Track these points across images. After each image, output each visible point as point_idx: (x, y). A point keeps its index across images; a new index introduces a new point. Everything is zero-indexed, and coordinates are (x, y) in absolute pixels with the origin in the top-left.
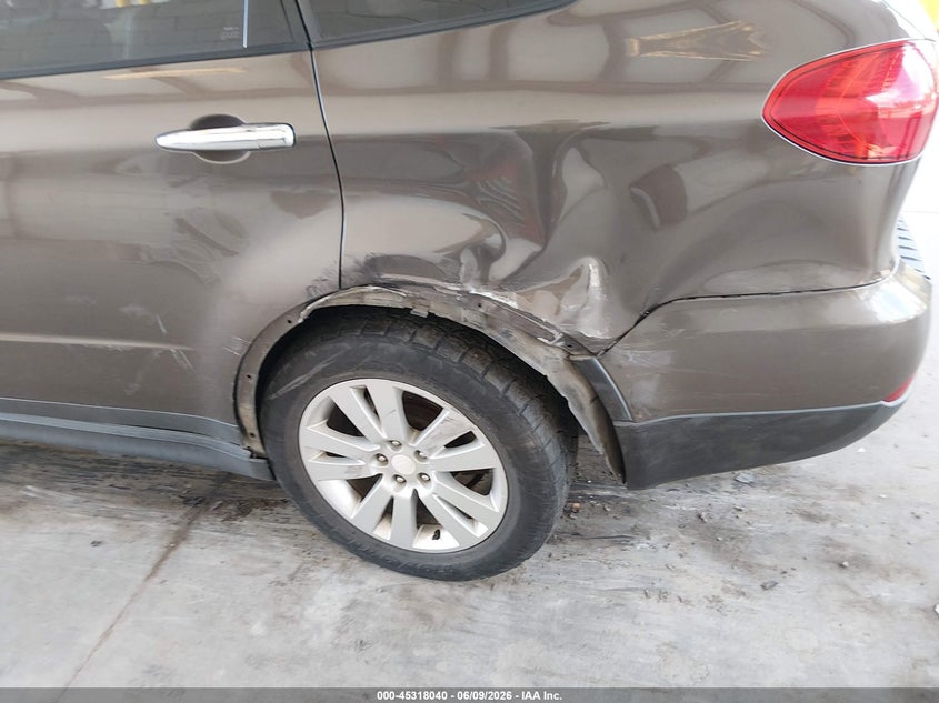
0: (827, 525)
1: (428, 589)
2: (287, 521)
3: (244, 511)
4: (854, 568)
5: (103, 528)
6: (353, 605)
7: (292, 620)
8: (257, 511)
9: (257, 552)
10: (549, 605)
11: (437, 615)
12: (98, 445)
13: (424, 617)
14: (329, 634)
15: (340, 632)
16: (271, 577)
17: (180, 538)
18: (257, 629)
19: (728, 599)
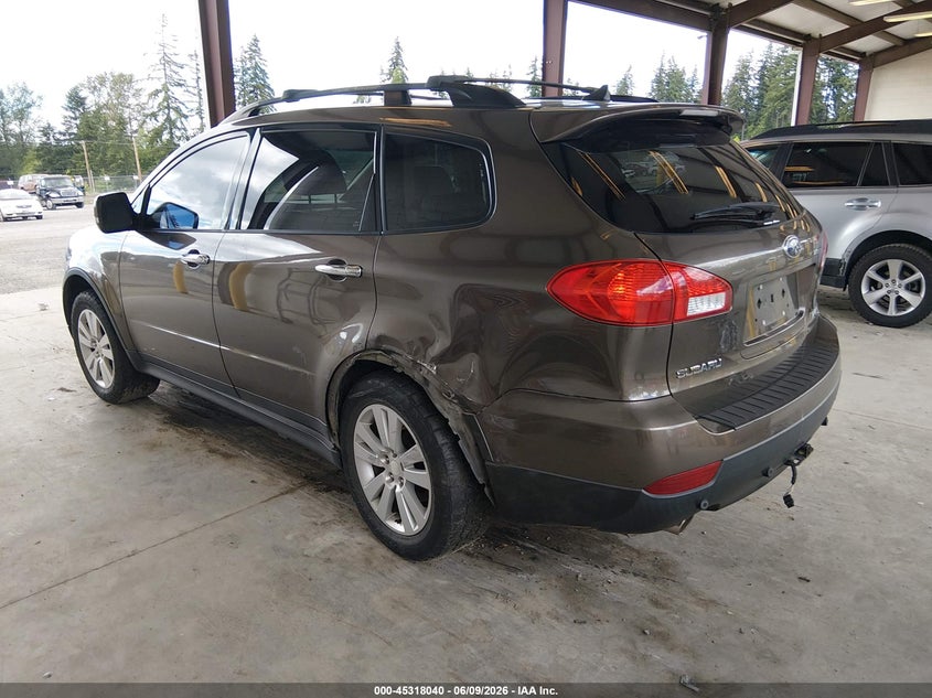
0: (664, 611)
1: (382, 550)
2: (344, 500)
3: (327, 490)
4: (652, 637)
5: (261, 477)
6: (341, 543)
7: (308, 539)
8: (334, 492)
9: (318, 508)
10: (437, 580)
11: (375, 563)
12: (278, 429)
13: (368, 561)
14: (318, 550)
15: (323, 551)
16: (314, 519)
17: (290, 491)
18: (289, 537)
19: (545, 618)
